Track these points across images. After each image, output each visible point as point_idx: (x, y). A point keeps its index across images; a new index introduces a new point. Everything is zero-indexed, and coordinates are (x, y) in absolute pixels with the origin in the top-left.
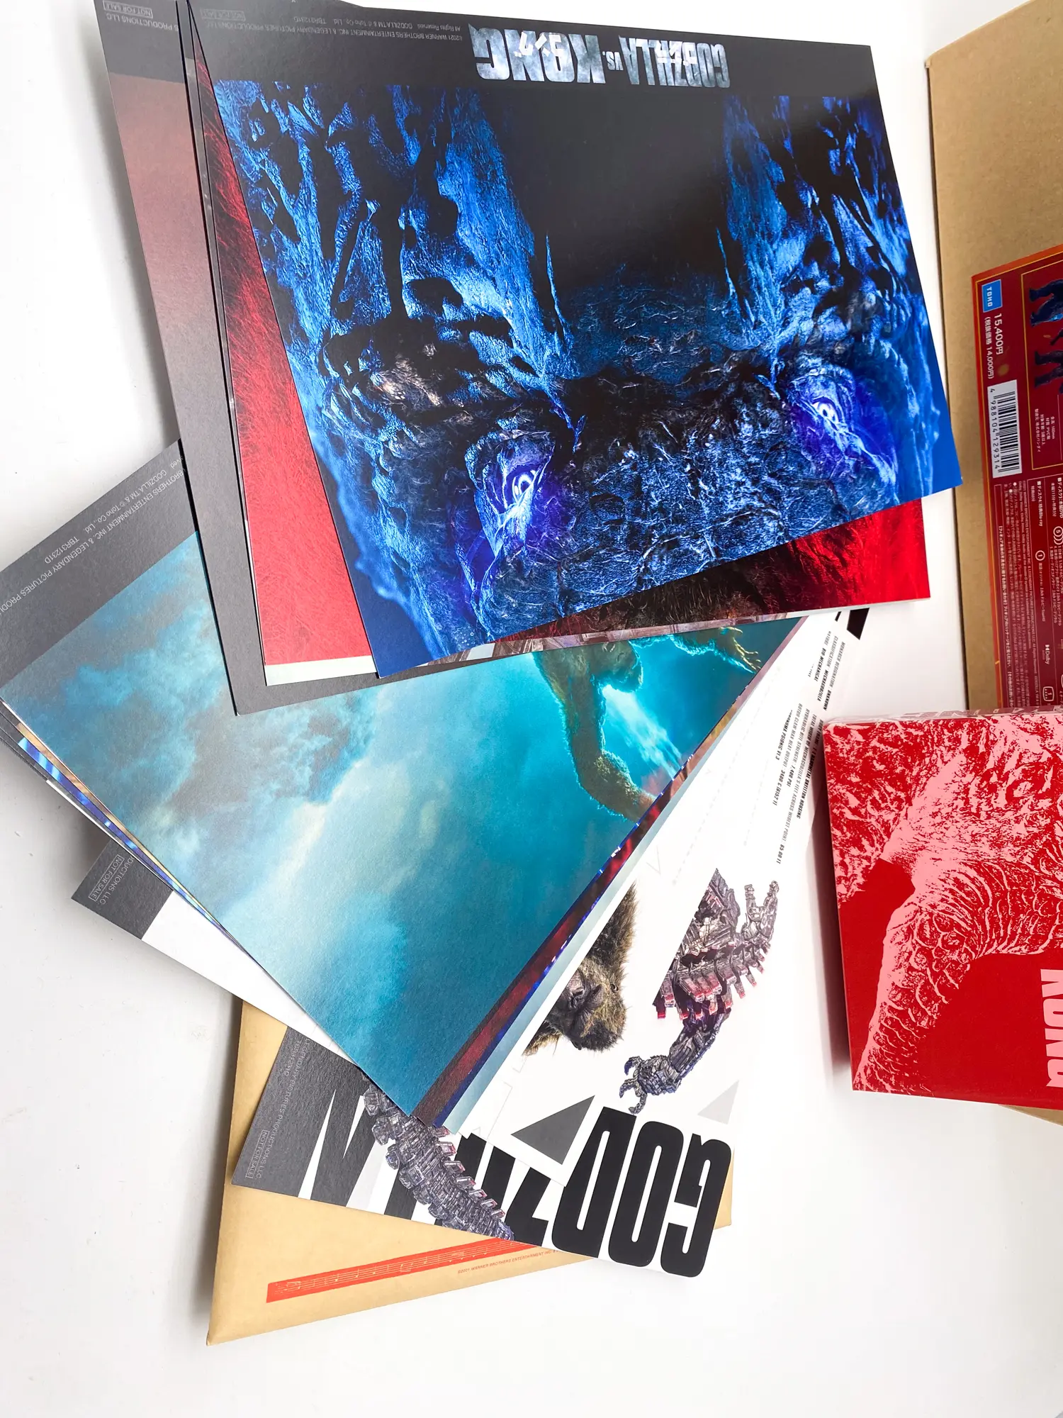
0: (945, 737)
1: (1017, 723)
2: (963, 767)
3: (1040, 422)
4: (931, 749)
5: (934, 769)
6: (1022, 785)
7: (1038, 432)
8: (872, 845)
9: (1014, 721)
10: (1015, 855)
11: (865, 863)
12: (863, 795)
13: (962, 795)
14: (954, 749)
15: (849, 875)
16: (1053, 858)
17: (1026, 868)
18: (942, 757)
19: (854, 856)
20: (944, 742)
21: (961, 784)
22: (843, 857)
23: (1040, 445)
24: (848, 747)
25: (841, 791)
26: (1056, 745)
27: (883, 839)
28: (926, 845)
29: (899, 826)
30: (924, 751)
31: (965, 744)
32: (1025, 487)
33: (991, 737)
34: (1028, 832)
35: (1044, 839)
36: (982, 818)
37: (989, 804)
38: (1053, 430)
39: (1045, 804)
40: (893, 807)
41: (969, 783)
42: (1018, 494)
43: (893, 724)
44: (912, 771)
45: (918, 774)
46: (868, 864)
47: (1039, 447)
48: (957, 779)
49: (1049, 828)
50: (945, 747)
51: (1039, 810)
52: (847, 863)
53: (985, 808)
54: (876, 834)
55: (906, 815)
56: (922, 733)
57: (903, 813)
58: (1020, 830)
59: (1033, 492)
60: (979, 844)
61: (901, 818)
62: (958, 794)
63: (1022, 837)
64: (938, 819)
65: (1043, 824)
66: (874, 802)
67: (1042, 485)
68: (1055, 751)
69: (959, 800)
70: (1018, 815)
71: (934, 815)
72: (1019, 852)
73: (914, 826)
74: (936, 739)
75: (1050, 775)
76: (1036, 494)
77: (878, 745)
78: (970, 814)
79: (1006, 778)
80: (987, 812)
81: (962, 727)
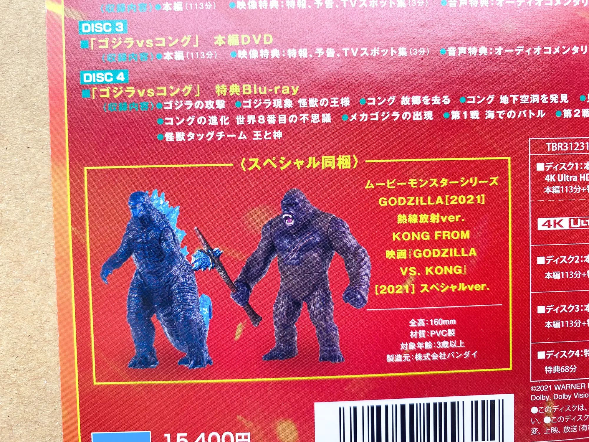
3: (418, 351)
7: (435, 356)
23: (462, 351)
32: (545, 388)
38: (437, 322)
42: (557, 402)
47: (467, 354)
59: (557, 369)
67: (545, 348)
76: (562, 362)
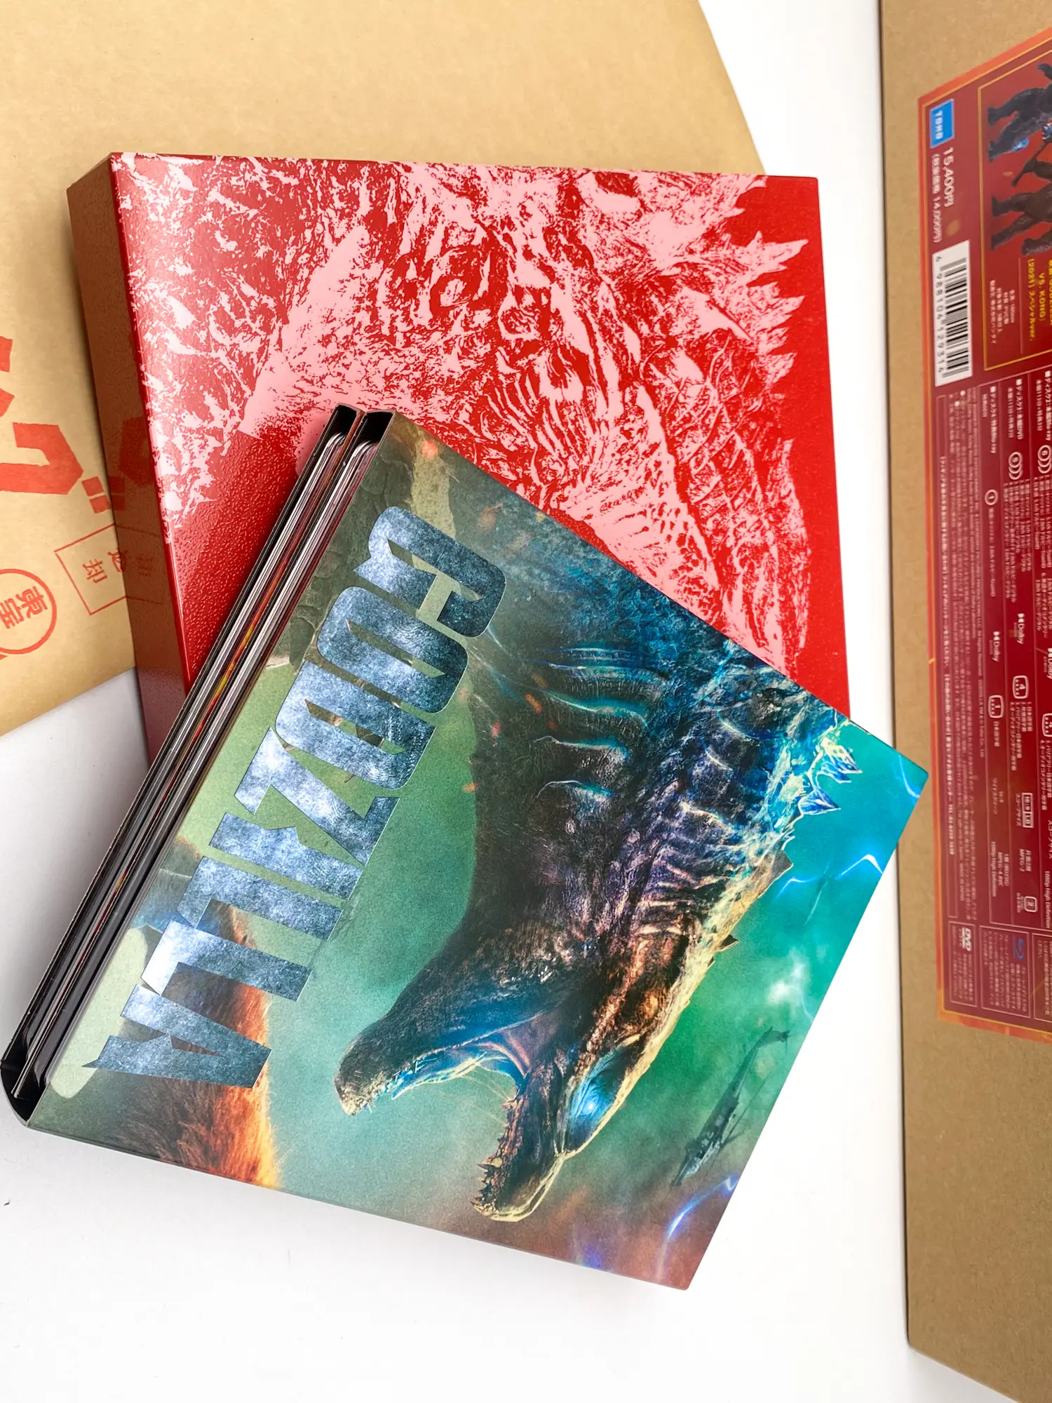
0: (333, 191)
1: (439, 176)
2: (364, 251)
4: (313, 212)
5: (319, 251)
6: (451, 285)
8: (224, 406)
9: (434, 171)
10: (446, 409)
11: (213, 442)
12: (201, 303)
13: (367, 303)
14: (349, 215)
15: (185, 470)
16: (497, 410)
17: (464, 431)
18: (331, 229)
19: (191, 431)
20: (332, 202)
21: (364, 282)
22: (172, 436)
24: (165, 201)
25: (157, 294)
26: (492, 217)
27: (243, 392)
28: (316, 400)
29: (267, 365)
30: (302, 217)
31: (365, 207)
33: (404, 197)
34: (463, 367)
35: (484, 380)
36: (398, 346)
37: (407, 320)
39: (482, 317)
40: (255, 327)
41: (376, 281)
43: (245, 160)
44: (283, 254)
45: (295, 260)
46: (219, 445)
48: (358, 272)
49: (490, 359)
50: (336, 211)
51: (476, 329)
52: (180, 447)
53: (402, 326)
54: (229, 383)
55: (280, 342)
56: (295, 182)
57: (273, 338)
58: (451, 365)
60: (397, 393)
61: (271, 349)
62: (360, 300)
63: (456, 376)
64: (332, 349)
65: (482, 352)
66: (221, 316)
68: (491, 226)
69: (363, 313)
70: (448, 338)
71: (325, 341)
72: (452, 403)
73: (295, 363)
74: (320, 194)
75: (486, 268)
77: (222, 199)
78: (380, 337)
79: (427, 273)
80: (405, 333)
81: (359, 176)
